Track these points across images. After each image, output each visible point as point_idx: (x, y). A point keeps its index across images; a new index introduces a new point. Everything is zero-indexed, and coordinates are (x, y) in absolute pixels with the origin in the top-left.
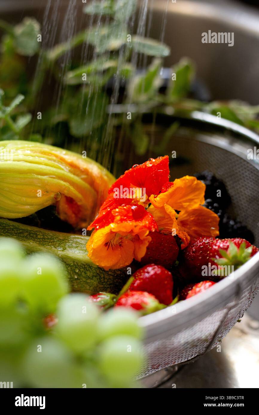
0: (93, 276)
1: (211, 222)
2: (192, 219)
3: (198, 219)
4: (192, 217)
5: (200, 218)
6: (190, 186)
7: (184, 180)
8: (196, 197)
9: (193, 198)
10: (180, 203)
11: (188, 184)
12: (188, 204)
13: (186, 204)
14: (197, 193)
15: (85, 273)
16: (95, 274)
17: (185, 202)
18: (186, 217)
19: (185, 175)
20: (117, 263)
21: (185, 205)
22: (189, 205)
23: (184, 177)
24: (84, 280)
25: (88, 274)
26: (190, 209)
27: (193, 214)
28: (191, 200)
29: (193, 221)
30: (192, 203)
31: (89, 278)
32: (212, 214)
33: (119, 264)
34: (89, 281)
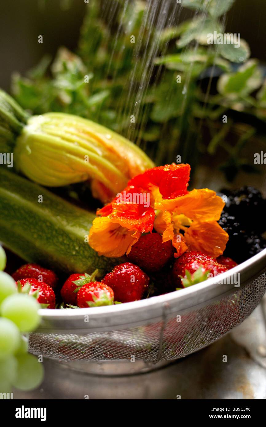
0: (89, 257)
1: (217, 240)
2: (202, 231)
3: (207, 233)
4: (203, 230)
5: (209, 233)
6: (206, 199)
7: (202, 192)
8: (210, 212)
9: (208, 211)
10: (194, 213)
11: (205, 197)
12: (200, 216)
13: (199, 216)
14: (212, 208)
15: (84, 252)
16: (91, 255)
17: (199, 213)
18: (198, 227)
19: (205, 188)
20: (110, 252)
21: (197, 216)
22: (201, 218)
23: (203, 189)
24: (80, 257)
25: (86, 253)
26: (202, 221)
27: (205, 227)
28: (204, 213)
29: (202, 233)
30: (204, 216)
31: (85, 257)
32: (222, 232)
33: (112, 253)
34: (84, 260)
